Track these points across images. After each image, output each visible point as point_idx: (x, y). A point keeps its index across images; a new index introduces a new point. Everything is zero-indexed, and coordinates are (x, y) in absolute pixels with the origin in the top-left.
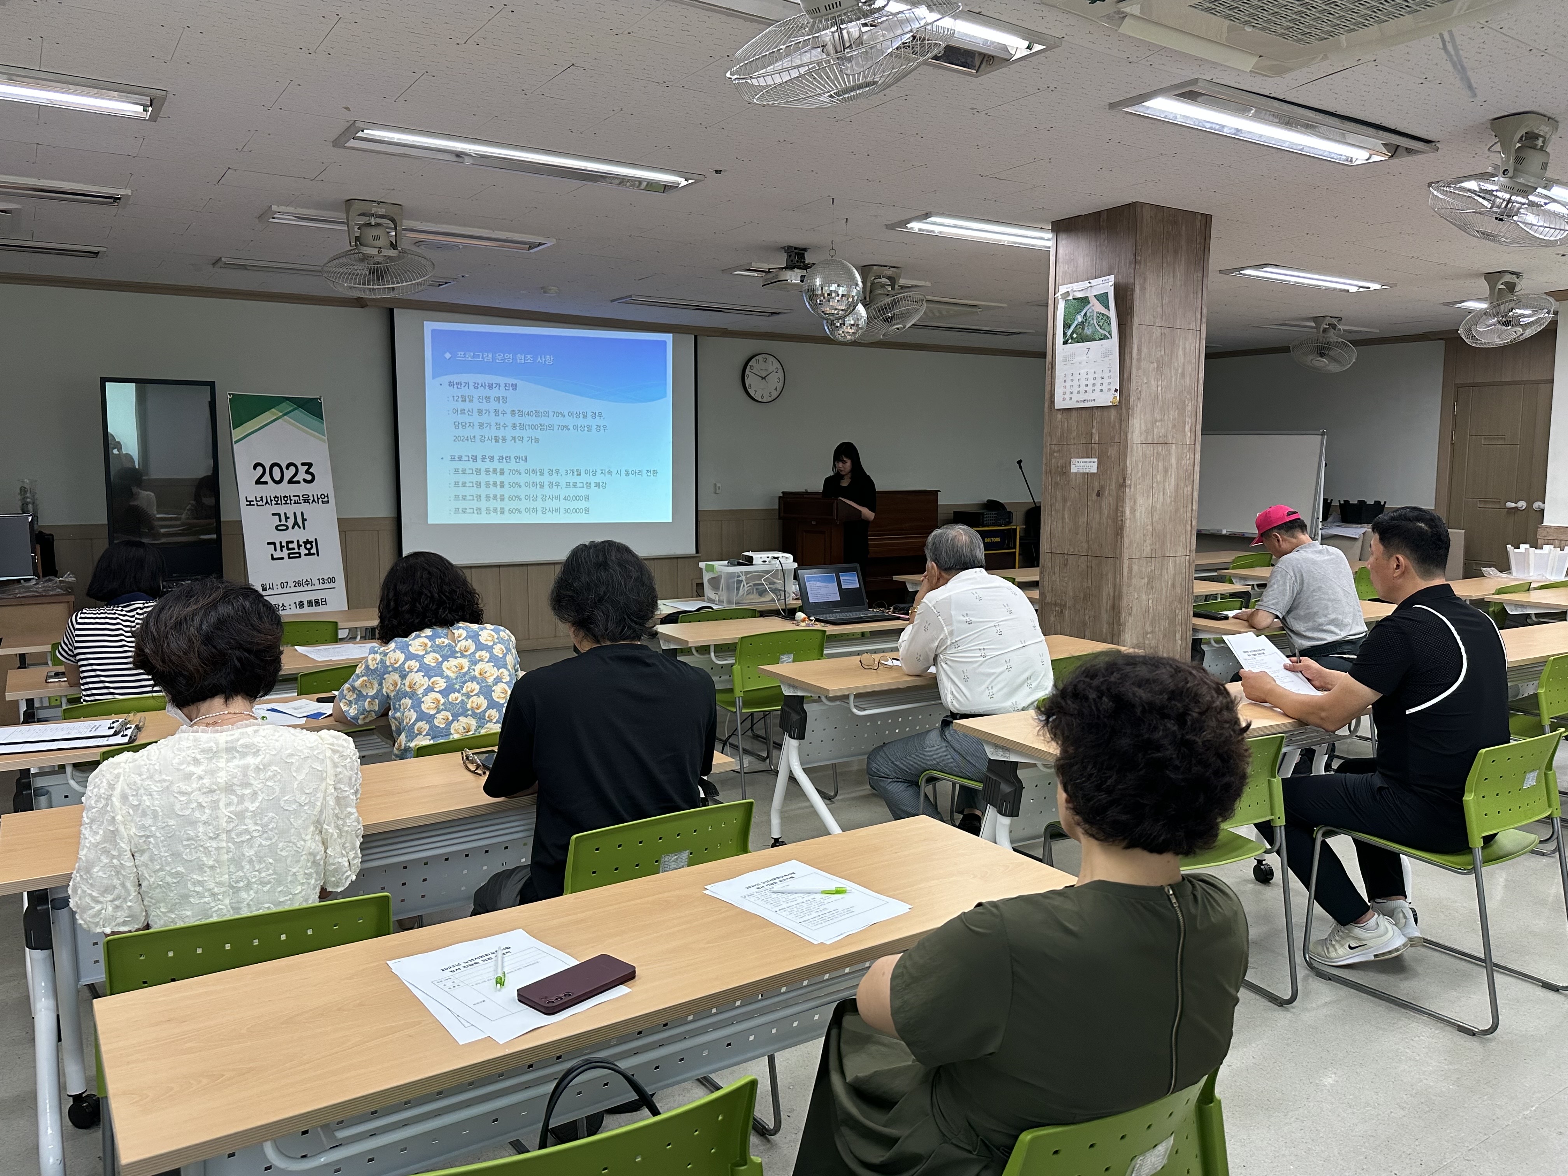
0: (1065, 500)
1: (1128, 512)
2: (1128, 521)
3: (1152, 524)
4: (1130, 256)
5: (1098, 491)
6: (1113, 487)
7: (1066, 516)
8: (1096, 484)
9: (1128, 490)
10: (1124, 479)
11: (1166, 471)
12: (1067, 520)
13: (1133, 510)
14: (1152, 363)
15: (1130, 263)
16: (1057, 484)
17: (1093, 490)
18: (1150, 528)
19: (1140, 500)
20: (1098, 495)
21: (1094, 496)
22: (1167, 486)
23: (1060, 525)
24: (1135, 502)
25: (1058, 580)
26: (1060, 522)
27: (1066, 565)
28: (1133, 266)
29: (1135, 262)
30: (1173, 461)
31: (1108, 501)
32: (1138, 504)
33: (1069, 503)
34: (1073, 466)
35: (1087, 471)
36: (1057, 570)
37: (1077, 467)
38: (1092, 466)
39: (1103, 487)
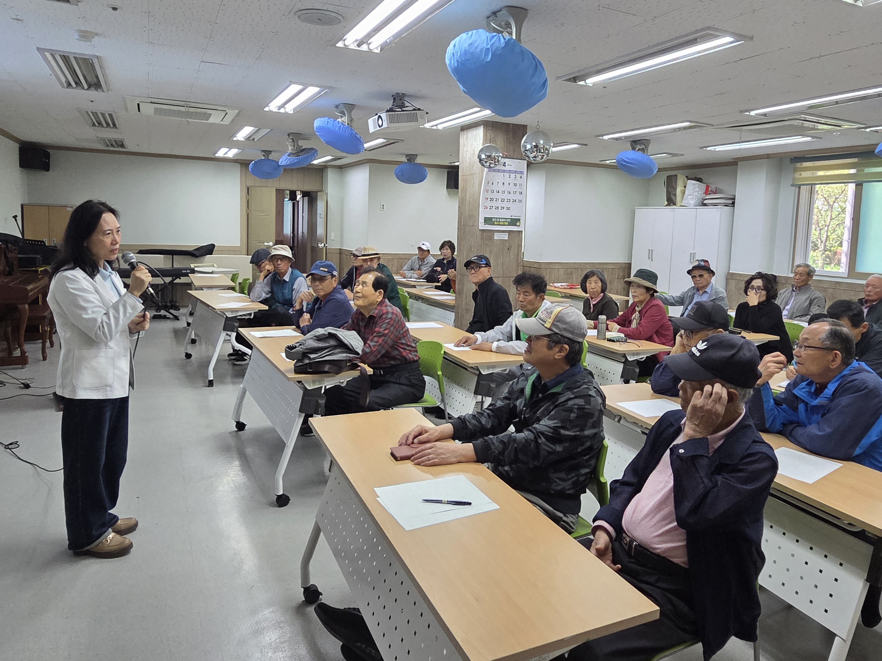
0: (491, 252)
6: (516, 245)
8: (507, 245)
16: (487, 244)
17: (506, 247)
20: (508, 249)
21: (506, 250)
31: (513, 251)
33: (493, 254)
34: (495, 236)
35: (502, 238)
37: (497, 236)
38: (506, 237)
39: (511, 246)
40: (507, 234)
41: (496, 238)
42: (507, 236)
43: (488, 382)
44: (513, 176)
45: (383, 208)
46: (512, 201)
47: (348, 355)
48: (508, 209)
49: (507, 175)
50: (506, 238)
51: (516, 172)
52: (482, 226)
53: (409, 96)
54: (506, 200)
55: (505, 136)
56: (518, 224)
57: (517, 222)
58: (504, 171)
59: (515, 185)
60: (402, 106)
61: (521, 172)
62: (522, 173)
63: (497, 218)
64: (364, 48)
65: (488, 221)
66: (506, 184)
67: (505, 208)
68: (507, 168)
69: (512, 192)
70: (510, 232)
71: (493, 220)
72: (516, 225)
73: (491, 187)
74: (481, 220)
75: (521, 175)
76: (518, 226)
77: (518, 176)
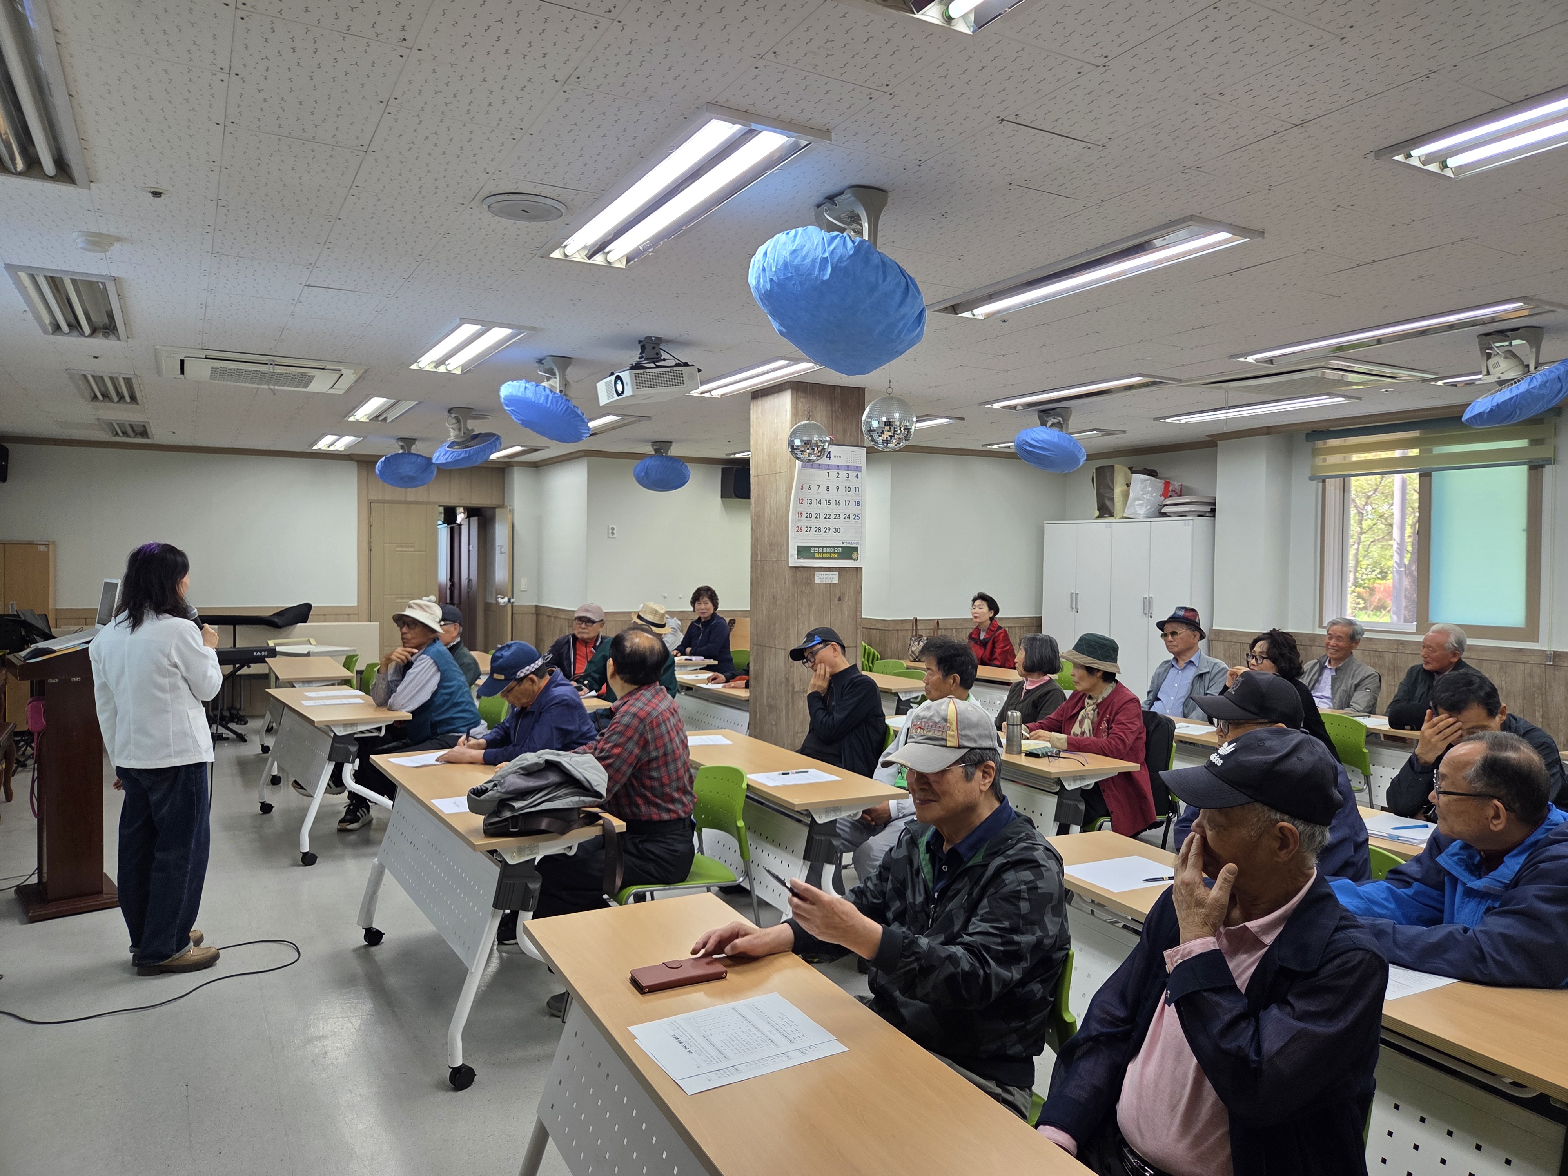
0: (810, 605)
5: (840, 597)
6: (852, 593)
7: (812, 618)
16: (802, 592)
17: (835, 596)
20: (840, 599)
21: (836, 601)
26: (806, 623)
31: (848, 603)
33: (814, 608)
34: (816, 578)
35: (829, 581)
37: (820, 578)
38: (834, 578)
39: (843, 594)
40: (837, 573)
41: (817, 581)
42: (837, 576)
43: (828, 838)
44: (843, 474)
45: (613, 534)
46: (842, 517)
47: (582, 798)
48: (837, 530)
49: (833, 473)
50: (835, 581)
51: (848, 468)
52: (794, 561)
53: (668, 342)
54: (833, 517)
55: (829, 408)
56: (854, 556)
57: (852, 553)
58: (828, 467)
59: (848, 489)
60: (656, 359)
61: (857, 467)
62: (858, 469)
63: (819, 547)
64: (599, 259)
65: (804, 551)
66: (833, 489)
67: (832, 530)
68: (833, 461)
69: (842, 503)
70: (840, 570)
71: (812, 550)
72: (851, 558)
73: (808, 495)
74: (793, 551)
75: (857, 472)
76: (854, 559)
77: (852, 474)
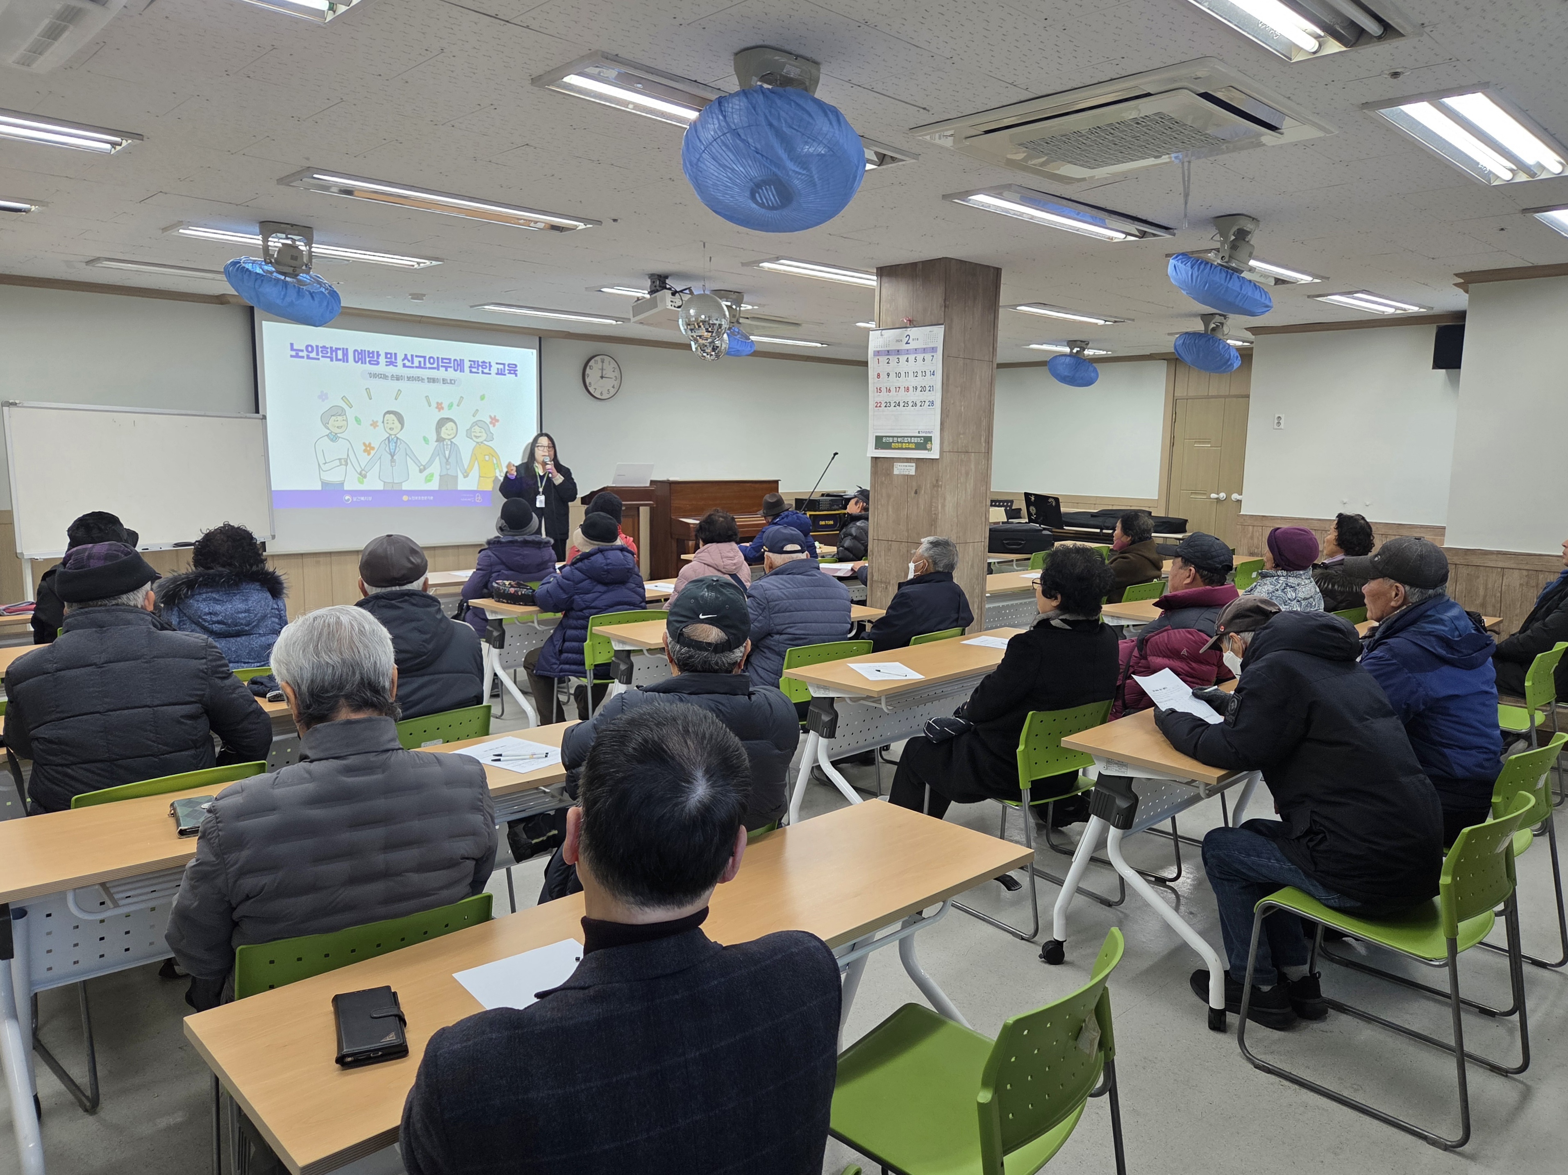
0: (889, 496)
1: (940, 507)
2: (940, 515)
3: (957, 516)
4: (941, 301)
5: (916, 490)
6: (928, 485)
7: (890, 510)
8: (914, 484)
9: (940, 489)
10: (937, 481)
11: (967, 474)
12: (891, 512)
13: (943, 506)
14: (957, 387)
15: (941, 307)
16: (882, 483)
17: (912, 488)
18: (955, 520)
19: (949, 498)
20: (916, 493)
21: (913, 494)
22: (968, 486)
23: (885, 516)
24: (945, 499)
25: (884, 562)
26: (885, 514)
27: (889, 550)
28: (943, 309)
29: (945, 307)
30: (973, 467)
31: (924, 499)
32: (947, 501)
33: (892, 499)
34: (895, 469)
35: (907, 473)
36: (883, 553)
37: (899, 469)
38: (911, 469)
39: (919, 487)
40: (914, 464)
41: (896, 472)
42: (914, 469)
44: (920, 357)
45: (1279, 423)
49: (911, 358)
50: (913, 472)
51: (924, 350)
55: (911, 287)
56: (928, 446)
58: (908, 352)
61: (933, 348)
70: (918, 461)
